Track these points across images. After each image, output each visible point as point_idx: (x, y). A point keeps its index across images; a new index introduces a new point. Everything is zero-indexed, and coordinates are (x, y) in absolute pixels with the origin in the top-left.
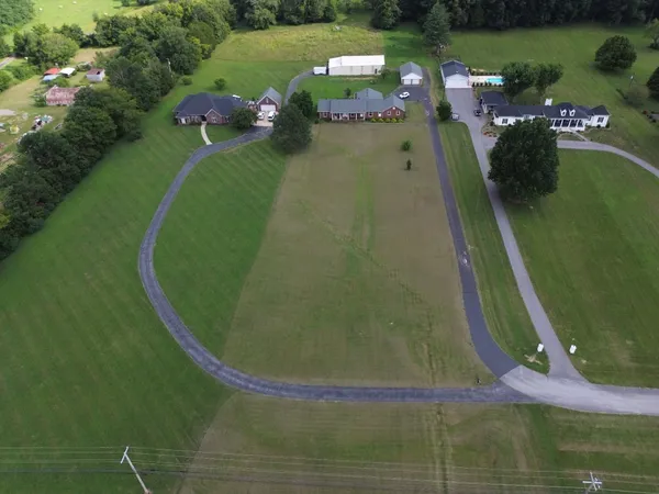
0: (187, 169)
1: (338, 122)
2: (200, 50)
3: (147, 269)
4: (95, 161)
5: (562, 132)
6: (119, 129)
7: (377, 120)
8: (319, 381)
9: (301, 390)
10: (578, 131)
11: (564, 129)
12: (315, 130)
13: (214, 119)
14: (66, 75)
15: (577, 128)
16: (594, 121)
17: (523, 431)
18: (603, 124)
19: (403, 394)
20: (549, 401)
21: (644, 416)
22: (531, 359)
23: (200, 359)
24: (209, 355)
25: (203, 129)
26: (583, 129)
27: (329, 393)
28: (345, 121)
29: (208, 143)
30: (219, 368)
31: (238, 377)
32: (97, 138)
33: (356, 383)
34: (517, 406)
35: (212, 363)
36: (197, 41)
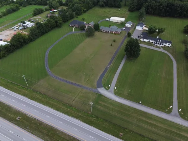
0: (66, 35)
1: (103, 32)
2: (83, 10)
3: (47, 53)
4: (49, 30)
5: (156, 46)
6: (57, 25)
7: (113, 33)
8: (65, 79)
9: (60, 79)
10: (161, 46)
11: (158, 45)
12: (97, 33)
13: (77, 26)
14: (54, 12)
15: (161, 45)
16: (167, 45)
17: (94, 98)
18: (170, 46)
19: (77, 85)
20: (103, 94)
21: (120, 103)
22: (106, 87)
23: (47, 69)
24: (49, 69)
25: (74, 28)
26: (163, 46)
27: (65, 81)
28: (105, 32)
29: (73, 31)
30: (49, 71)
31: (51, 74)
32: (51, 26)
33: (71, 81)
34: (97, 93)
35: (48, 70)
36: (83, 8)
